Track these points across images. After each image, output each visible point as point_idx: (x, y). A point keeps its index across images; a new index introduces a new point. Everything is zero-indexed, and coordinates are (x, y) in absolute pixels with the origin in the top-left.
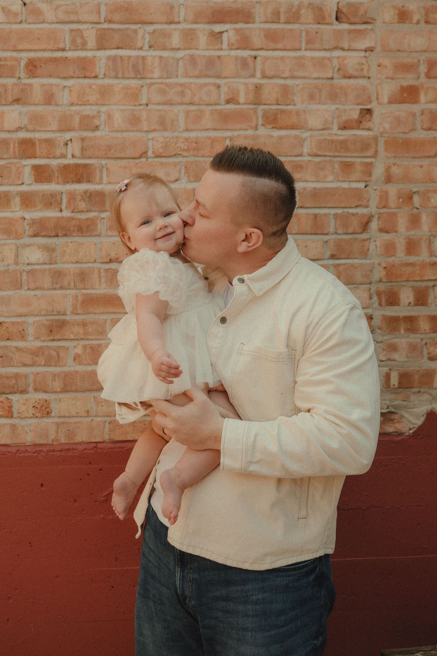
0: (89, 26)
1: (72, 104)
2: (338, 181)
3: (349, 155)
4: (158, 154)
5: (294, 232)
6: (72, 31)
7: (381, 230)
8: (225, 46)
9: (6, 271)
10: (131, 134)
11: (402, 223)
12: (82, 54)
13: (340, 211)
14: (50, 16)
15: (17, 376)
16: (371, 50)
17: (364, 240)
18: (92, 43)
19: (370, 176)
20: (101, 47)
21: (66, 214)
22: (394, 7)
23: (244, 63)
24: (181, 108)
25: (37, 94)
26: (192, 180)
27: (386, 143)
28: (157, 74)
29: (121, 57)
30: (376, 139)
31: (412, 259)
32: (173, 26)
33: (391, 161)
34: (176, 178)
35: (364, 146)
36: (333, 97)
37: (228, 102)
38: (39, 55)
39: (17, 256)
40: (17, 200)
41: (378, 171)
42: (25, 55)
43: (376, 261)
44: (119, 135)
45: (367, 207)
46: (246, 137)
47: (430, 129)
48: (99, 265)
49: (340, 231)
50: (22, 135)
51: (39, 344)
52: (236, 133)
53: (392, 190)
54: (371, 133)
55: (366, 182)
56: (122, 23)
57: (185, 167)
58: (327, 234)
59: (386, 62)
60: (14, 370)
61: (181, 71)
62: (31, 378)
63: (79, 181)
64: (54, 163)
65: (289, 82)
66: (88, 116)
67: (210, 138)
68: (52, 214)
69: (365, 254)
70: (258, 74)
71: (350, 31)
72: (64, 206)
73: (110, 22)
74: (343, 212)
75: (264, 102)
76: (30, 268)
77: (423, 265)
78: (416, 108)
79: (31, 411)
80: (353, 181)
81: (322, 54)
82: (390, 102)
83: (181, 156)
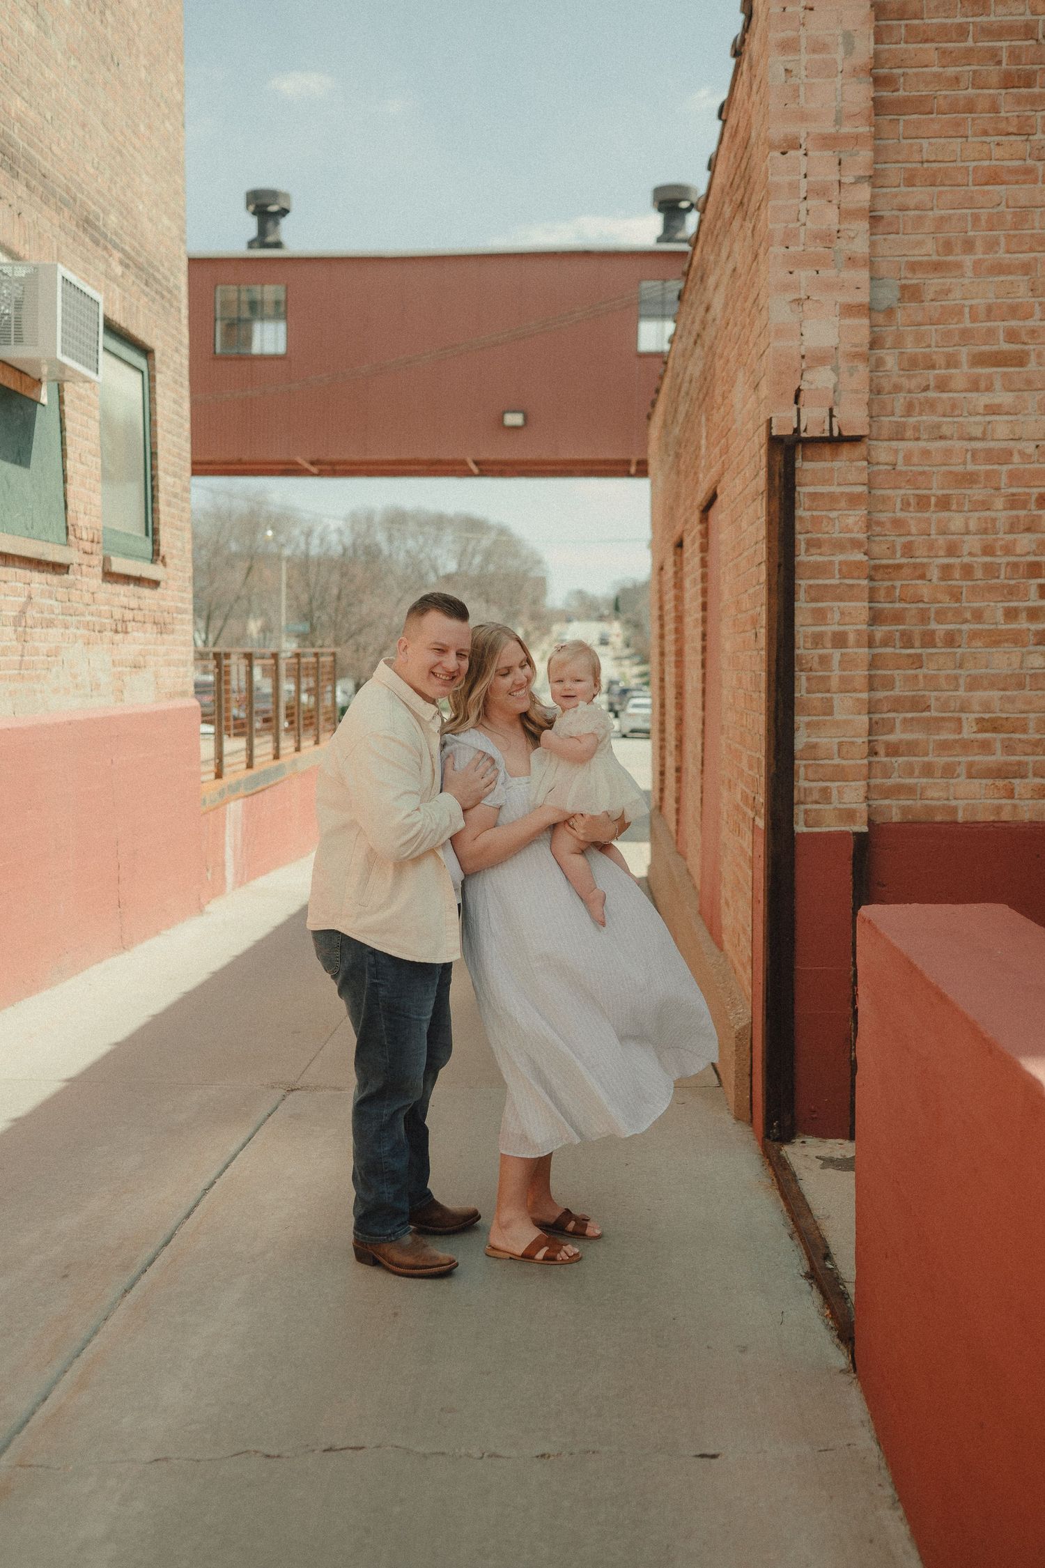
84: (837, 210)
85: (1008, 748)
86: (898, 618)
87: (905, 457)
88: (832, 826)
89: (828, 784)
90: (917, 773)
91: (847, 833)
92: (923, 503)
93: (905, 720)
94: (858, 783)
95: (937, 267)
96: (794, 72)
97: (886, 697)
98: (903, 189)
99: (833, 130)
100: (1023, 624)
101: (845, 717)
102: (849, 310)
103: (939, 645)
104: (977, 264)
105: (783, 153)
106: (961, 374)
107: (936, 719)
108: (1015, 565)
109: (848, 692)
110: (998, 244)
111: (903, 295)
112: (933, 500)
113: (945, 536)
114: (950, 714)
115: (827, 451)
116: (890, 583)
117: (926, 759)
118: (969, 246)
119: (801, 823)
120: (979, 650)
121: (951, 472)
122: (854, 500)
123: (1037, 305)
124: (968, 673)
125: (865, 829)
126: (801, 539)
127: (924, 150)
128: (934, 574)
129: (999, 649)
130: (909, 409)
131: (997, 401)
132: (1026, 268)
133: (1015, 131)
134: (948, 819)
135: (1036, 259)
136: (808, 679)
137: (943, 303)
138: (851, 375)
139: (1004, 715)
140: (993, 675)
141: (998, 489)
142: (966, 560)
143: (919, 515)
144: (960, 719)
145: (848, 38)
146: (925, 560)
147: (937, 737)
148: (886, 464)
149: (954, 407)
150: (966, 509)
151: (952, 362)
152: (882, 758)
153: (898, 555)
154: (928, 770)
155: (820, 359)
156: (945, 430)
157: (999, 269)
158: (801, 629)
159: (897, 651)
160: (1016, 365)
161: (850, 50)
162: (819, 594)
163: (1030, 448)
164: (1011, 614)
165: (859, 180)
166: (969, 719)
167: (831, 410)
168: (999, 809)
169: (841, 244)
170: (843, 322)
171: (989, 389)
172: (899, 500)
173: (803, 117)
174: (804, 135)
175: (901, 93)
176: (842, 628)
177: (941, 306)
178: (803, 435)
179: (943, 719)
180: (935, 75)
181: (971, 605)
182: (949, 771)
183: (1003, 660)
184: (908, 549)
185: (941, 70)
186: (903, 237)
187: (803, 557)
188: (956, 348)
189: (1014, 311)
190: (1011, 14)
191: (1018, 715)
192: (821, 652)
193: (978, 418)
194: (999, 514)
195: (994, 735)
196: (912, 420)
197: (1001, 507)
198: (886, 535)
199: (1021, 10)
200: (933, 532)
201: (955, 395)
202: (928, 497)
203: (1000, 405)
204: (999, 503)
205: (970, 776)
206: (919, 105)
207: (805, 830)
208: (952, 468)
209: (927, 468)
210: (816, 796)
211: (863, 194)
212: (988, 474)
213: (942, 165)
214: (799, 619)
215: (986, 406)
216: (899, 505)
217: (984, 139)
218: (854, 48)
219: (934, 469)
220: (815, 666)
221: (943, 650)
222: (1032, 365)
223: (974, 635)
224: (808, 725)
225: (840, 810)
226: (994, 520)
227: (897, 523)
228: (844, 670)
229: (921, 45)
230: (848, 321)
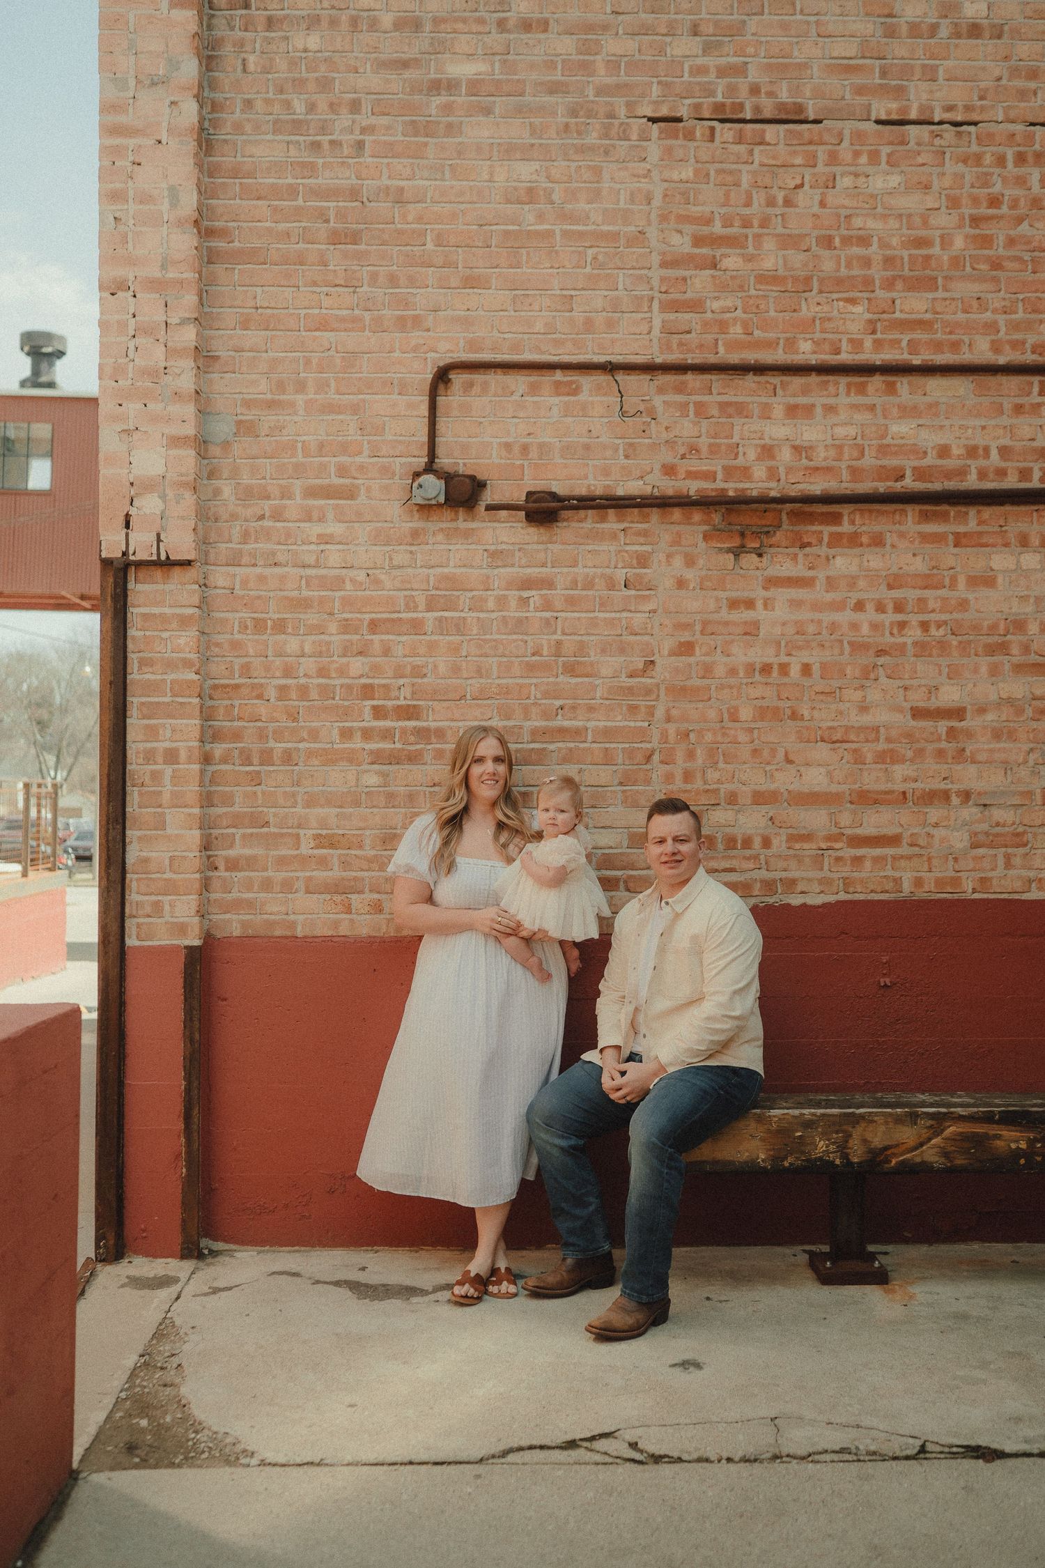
0: (421, 592)
1: (405, 656)
2: (626, 720)
3: (635, 698)
4: (474, 697)
5: (587, 762)
6: (406, 596)
7: (662, 762)
8: (531, 608)
9: (349, 792)
10: (454, 680)
11: (680, 756)
12: (414, 615)
13: (627, 746)
14: (388, 584)
15: (355, 879)
16: (655, 611)
17: (647, 770)
18: (422, 606)
19: (653, 716)
20: (429, 609)
21: (398, 745)
22: (673, 576)
23: (547, 622)
24: (495, 659)
25: (377, 647)
26: (502, 719)
27: (666, 688)
28: (475, 632)
29: (446, 618)
30: (658, 685)
31: (689, 787)
32: (489, 593)
33: (671, 704)
35: (648, 692)
36: (622, 651)
37: (533, 655)
38: (379, 616)
39: (357, 780)
40: (359, 734)
41: (660, 713)
42: (367, 616)
43: (657, 788)
44: (443, 681)
45: (650, 742)
46: (548, 684)
47: (703, 678)
48: (425, 788)
49: (627, 763)
50: (363, 681)
51: (373, 853)
52: (539, 680)
53: (672, 729)
54: (652, 680)
55: (649, 722)
56: (447, 590)
57: (498, 708)
58: (616, 764)
59: (667, 622)
60: (354, 874)
61: (495, 629)
62: (367, 880)
63: (409, 719)
64: (390, 703)
65: (585, 638)
66: (418, 666)
67: (518, 684)
68: (387, 745)
69: (648, 782)
70: (559, 632)
71: (637, 597)
72: (396, 740)
73: (437, 589)
74: (630, 747)
75: (563, 654)
76: (368, 789)
77: (698, 792)
78: (692, 660)
79: (367, 908)
80: (638, 721)
81: (613, 615)
82: (670, 655)
83: (493, 699)
84: (164, 349)
85: (345, 864)
86: (237, 736)
87: (241, 582)
88: (163, 940)
89: (160, 898)
90: (256, 887)
91: (179, 946)
92: (259, 626)
93: (244, 836)
94: (191, 897)
95: (271, 405)
96: (123, 221)
97: (225, 814)
98: (239, 332)
99: (159, 275)
100: (357, 743)
101: (176, 832)
102: (175, 442)
103: (278, 762)
104: (309, 403)
105: (113, 294)
106: (294, 505)
107: (275, 835)
108: (349, 687)
109: (180, 807)
110: (328, 386)
111: (238, 430)
112: (269, 623)
113: (282, 658)
114: (290, 831)
115: (158, 573)
116: (228, 702)
117: (265, 874)
118: (301, 387)
119: (134, 937)
120: (316, 768)
121: (286, 598)
122: (184, 621)
123: (365, 443)
124: (305, 790)
125: (197, 942)
126: (133, 658)
127: (258, 297)
128: (272, 694)
129: (336, 768)
130: (245, 537)
131: (329, 531)
132: (355, 409)
133: (342, 282)
134: (289, 934)
135: (364, 401)
136: (141, 794)
137: (278, 438)
138: (178, 503)
139: (341, 832)
140: (330, 793)
141: (331, 614)
142: (302, 681)
143: (256, 637)
144: (298, 835)
145: (173, 193)
146: (263, 681)
147: (275, 853)
148: (224, 588)
149: (288, 535)
150: (301, 632)
151: (286, 494)
152: (222, 873)
153: (237, 676)
154: (267, 885)
155: (149, 486)
156: (281, 558)
157: (331, 408)
158: (133, 746)
159: (237, 768)
160: (347, 499)
161: (175, 202)
162: (152, 711)
163: (361, 576)
164: (346, 734)
165: (184, 322)
166: (307, 835)
167: (158, 535)
168: (336, 924)
169: (168, 379)
170: (171, 452)
171: (321, 520)
172: (236, 624)
173: (131, 261)
174: (131, 278)
175: (236, 244)
176: (174, 745)
177: (276, 441)
178: (132, 558)
179: (282, 835)
180: (269, 230)
181: (308, 724)
182: (287, 886)
183: (339, 778)
184: (246, 670)
185: (274, 225)
186: (239, 376)
187: (134, 675)
188: (291, 481)
189: (344, 448)
190: (337, 178)
191: (357, 832)
192: (154, 767)
193: (313, 547)
194: (333, 638)
195: (331, 851)
196: (247, 547)
197: (334, 632)
198: (224, 656)
199: (348, 174)
200: (270, 654)
201: (290, 524)
202: (265, 621)
203: (331, 536)
204: (333, 628)
205: (308, 892)
206: (251, 256)
207: (137, 943)
208: (285, 593)
209: (262, 593)
210: (148, 909)
211: (189, 335)
212: (322, 601)
213: (275, 311)
214: (130, 736)
215: (319, 536)
216: (236, 628)
217: (315, 289)
218: (179, 201)
219: (272, 594)
220: (147, 780)
221: (282, 768)
222: (362, 498)
223: (310, 754)
224: (140, 838)
225: (172, 923)
226: (328, 643)
227: (235, 645)
228: (175, 785)
229: (255, 202)
230: (173, 452)
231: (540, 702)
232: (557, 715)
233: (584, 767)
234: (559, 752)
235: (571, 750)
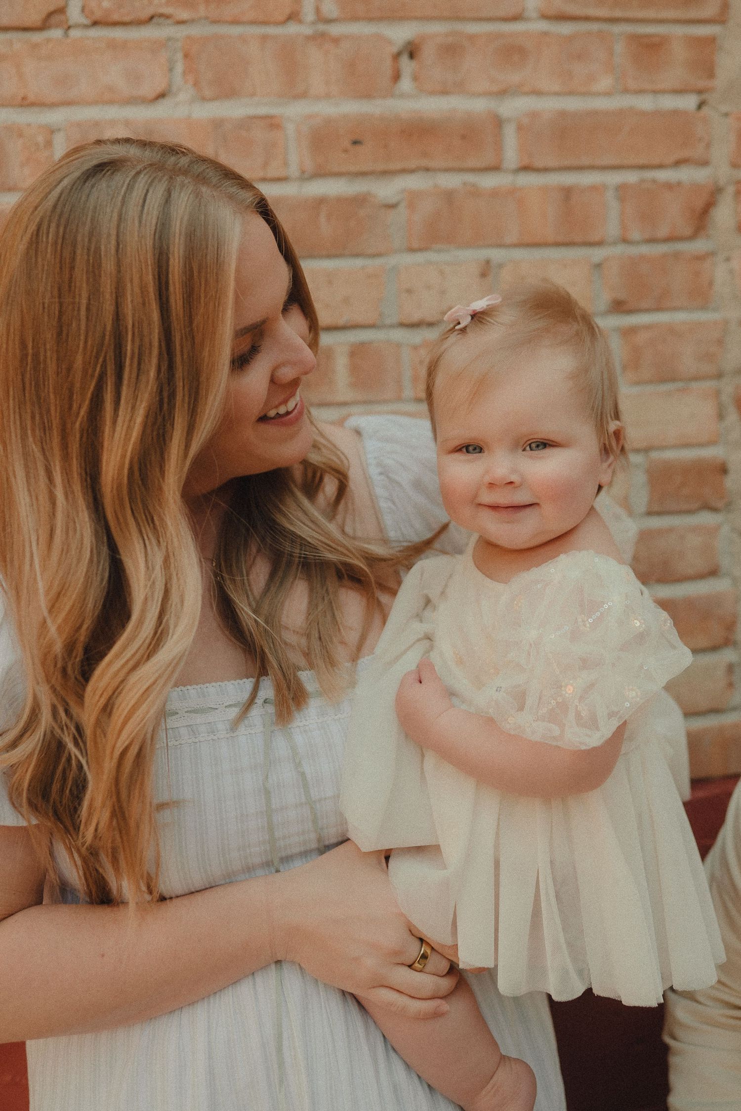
2: (626, 91)
3: (651, 14)
4: (98, 15)
5: (508, 240)
13: (631, 177)
17: (700, 258)
19: (711, 75)
26: (207, 93)
34: (159, 90)
41: (733, 64)
43: (733, 316)
45: (705, 163)
49: (636, 235)
55: (700, 92)
57: (186, 56)
58: (600, 244)
69: (701, 295)
74: (643, 181)
80: (663, 92)
83: (169, 21)
231: (336, 30)
232: (397, 77)
233: (496, 255)
234: (411, 206)
235: (449, 196)
